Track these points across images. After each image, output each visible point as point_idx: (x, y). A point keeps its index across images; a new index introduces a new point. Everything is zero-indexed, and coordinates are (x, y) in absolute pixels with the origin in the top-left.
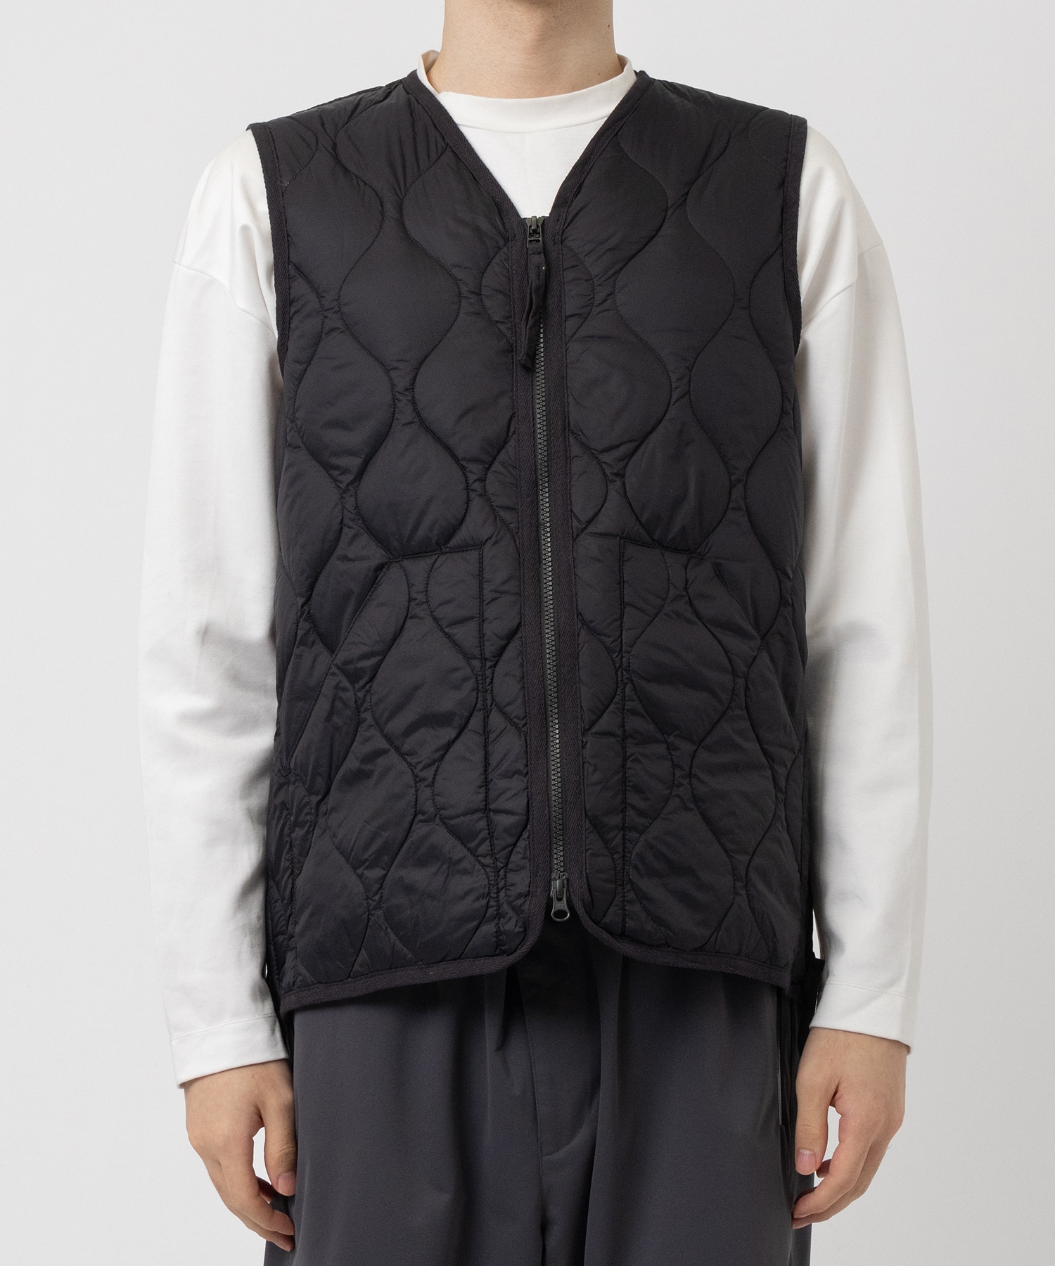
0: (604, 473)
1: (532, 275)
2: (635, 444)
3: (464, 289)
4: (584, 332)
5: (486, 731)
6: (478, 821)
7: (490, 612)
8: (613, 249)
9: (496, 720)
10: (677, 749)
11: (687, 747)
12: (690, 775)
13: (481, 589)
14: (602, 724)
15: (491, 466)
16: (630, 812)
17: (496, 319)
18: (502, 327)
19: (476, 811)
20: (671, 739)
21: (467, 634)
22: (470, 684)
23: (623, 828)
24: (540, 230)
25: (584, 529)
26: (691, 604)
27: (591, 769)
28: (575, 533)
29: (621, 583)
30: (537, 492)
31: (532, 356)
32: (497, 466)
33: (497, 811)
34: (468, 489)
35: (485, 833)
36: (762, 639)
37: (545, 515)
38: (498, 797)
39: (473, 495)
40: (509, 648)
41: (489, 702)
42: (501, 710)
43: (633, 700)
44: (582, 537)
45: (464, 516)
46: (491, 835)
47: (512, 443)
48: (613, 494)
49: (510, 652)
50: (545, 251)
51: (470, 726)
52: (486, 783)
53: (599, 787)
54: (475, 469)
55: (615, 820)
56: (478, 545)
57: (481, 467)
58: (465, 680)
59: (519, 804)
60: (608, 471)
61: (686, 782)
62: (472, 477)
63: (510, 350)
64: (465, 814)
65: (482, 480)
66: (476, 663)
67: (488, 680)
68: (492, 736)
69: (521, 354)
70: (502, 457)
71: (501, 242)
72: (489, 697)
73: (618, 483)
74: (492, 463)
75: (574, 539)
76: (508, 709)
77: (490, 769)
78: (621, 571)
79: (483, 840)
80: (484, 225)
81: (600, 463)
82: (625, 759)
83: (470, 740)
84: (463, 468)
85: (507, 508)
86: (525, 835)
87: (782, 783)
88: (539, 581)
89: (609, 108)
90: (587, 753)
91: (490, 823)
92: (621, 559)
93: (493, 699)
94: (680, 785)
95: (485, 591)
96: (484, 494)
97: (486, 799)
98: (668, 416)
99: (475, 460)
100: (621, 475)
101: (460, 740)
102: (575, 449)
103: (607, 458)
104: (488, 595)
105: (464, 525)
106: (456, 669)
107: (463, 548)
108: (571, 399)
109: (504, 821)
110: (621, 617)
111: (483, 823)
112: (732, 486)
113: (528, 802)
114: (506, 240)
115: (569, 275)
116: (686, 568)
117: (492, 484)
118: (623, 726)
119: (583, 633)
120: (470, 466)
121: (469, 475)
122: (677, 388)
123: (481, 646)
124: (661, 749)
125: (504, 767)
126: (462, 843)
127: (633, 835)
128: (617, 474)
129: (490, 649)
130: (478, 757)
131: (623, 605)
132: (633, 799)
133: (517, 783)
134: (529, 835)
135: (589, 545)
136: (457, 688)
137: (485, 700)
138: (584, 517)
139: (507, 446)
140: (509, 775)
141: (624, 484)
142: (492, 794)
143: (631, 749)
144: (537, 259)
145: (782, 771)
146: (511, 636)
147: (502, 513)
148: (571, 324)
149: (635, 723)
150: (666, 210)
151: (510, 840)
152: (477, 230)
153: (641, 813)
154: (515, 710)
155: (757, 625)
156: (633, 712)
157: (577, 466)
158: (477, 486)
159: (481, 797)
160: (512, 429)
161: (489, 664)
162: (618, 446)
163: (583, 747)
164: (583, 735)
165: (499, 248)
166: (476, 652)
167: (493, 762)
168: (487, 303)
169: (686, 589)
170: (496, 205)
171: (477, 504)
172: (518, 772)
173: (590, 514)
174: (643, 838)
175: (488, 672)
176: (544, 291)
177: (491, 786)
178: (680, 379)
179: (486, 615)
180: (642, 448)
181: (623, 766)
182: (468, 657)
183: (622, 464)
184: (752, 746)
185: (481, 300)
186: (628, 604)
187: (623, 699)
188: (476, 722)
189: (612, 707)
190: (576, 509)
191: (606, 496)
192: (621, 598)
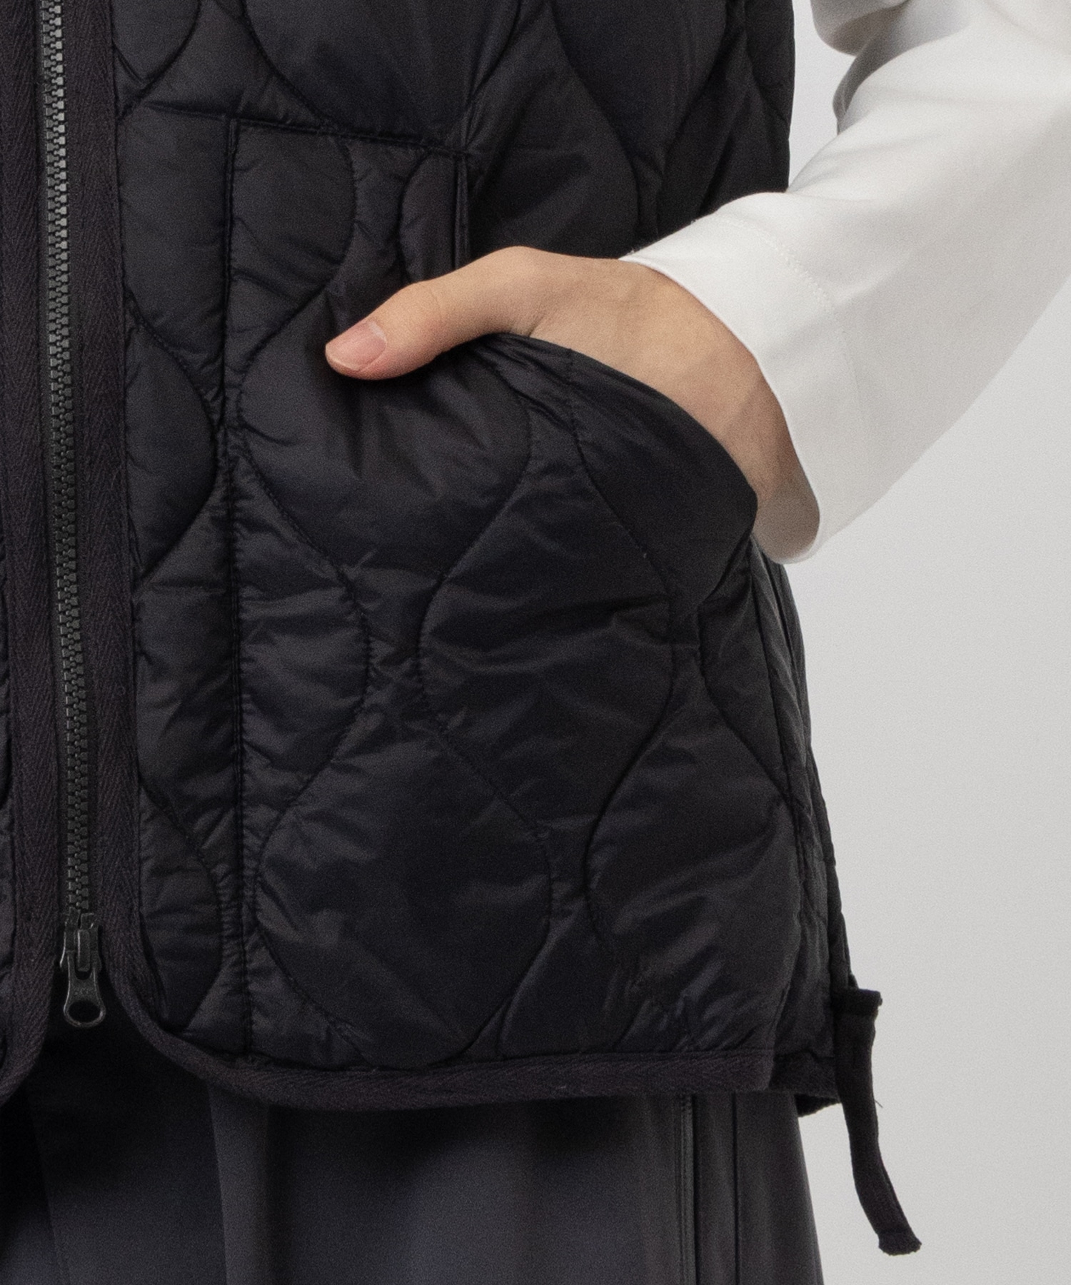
14: (179, 561)
16: (253, 764)
20: (357, 571)
25: (140, 96)
29: (226, 223)
44: (137, 111)
48: (212, 10)
53: (170, 712)
55: (212, 785)
78: (226, 195)
88: (38, 215)
92: (228, 168)
110: (224, 306)
124: (332, 600)
127: (261, 814)
131: (228, 276)
132: (261, 732)
135: (154, 134)
143: (249, 613)
153: (277, 761)
164: (134, 588)
169: (395, 236)
173: (158, 56)
181: (232, 655)
187: (231, 497)
189: (203, 517)
190: (126, 43)
191: (197, 13)
192: (225, 256)
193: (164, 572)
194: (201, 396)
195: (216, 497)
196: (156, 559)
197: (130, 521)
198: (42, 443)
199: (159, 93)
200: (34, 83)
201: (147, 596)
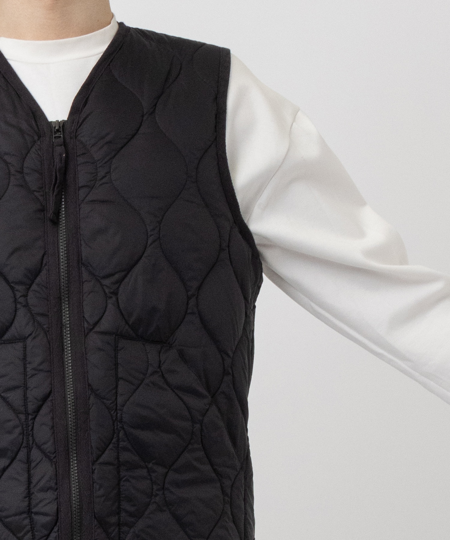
0: (105, 292)
1: (57, 160)
2: (123, 274)
3: (12, 170)
4: (89, 198)
5: (28, 461)
6: (24, 519)
7: (32, 383)
8: (109, 142)
9: (36, 454)
10: (154, 471)
11: (161, 470)
12: (163, 488)
13: (25, 368)
14: (105, 457)
15: (30, 287)
16: (123, 514)
17: (34, 189)
18: (37, 194)
19: (23, 513)
20: (150, 465)
21: (15, 397)
22: (18, 430)
23: (119, 524)
24: (61, 130)
25: (91, 330)
26: (163, 377)
27: (98, 487)
28: (86, 332)
29: (116, 364)
30: (61, 304)
31: (57, 213)
32: (34, 287)
33: (36, 513)
34: (15, 301)
35: (28, 527)
36: (212, 397)
37: (66, 319)
38: (37, 504)
39: (19, 306)
40: (44, 407)
41: (31, 442)
42: (39, 447)
43: (124, 441)
44: (91, 334)
45: (13, 320)
46: (32, 529)
47: (44, 272)
48: (110, 306)
49: (45, 409)
50: (65, 144)
51: (18, 457)
52: (29, 495)
53: (103, 499)
54: (20, 288)
55: (113, 520)
56: (23, 339)
57: (24, 287)
58: (15, 427)
59: (51, 508)
60: (107, 291)
61: (160, 493)
62: (18, 294)
63: (42, 210)
64: (15, 515)
65: (25, 296)
66: (23, 417)
67: (30, 428)
68: (33, 465)
69: (50, 214)
70: (38, 280)
71: (36, 138)
72: (31, 438)
73: (114, 299)
74: (30, 285)
75: (86, 336)
76: (45, 447)
77: (32, 486)
78: (116, 357)
79: (28, 532)
80: (24, 126)
81: (102, 285)
82: (120, 480)
83: (18, 466)
84: (12, 288)
85: (42, 315)
86: (56, 529)
87: (228, 491)
88: (63, 363)
89: (103, 48)
90: (95, 476)
91: (32, 521)
92: (116, 349)
93: (34, 440)
94: (157, 495)
95: (28, 370)
96: (26, 306)
97: (29, 505)
98: (145, 255)
99: (20, 283)
100: (115, 293)
101: (12, 466)
102: (85, 275)
103: (107, 282)
104: (29, 371)
105: (13, 325)
106: (9, 421)
107: (11, 341)
108: (82, 242)
109: (41, 520)
110: (117, 387)
111: (27, 521)
112: (189, 298)
113: (58, 508)
114: (39, 137)
115: (80, 160)
116: (160, 353)
117: (32, 299)
118: (118, 458)
119: (92, 397)
120: (17, 287)
121: (16, 292)
122: (151, 236)
123: (25, 405)
124: (144, 472)
125: (42, 484)
126: (14, 534)
127: (125, 529)
128: (112, 293)
129: (31, 407)
130: (24, 478)
131: (117, 379)
132: (125, 505)
133: (50, 495)
134: (59, 529)
135: (95, 340)
136: (10, 432)
137: (28, 441)
138: (92, 321)
139: (41, 274)
140: (44, 490)
141: (117, 299)
142: (34, 502)
143: (123, 474)
144: (59, 150)
145: (227, 483)
146: (45, 399)
147: (39, 318)
148: (82, 193)
149: (125, 456)
150: (143, 116)
151: (46, 532)
152: (21, 131)
153: (131, 515)
154: (49, 447)
155: (208, 388)
156: (125, 449)
157: (87, 287)
158: (21, 300)
159: (26, 504)
160: (44, 262)
161: (30, 417)
162: (112, 275)
163: (93, 473)
164: (93, 464)
165: (35, 142)
166: (22, 409)
167: (34, 481)
168: (28, 178)
169: (160, 367)
170: (33, 113)
171: (21, 312)
172: (50, 488)
173: (96, 319)
174: (132, 530)
175: (30, 422)
176: (65, 170)
177: (33, 496)
178: (154, 229)
179: (29, 385)
180: (129, 276)
181: (118, 484)
182: (16, 412)
183: (117, 285)
184: (207, 468)
185: (24, 177)
186: (122, 378)
187: (118, 441)
188: (22, 455)
189: (111, 446)
190: (87, 316)
191: (106, 307)
192: (116, 374)
193: (101, 460)
194: (110, 412)
195: (114, 440)
196: (99, 457)
197: (91, 446)
198: (66, 425)
199: (97, 329)
200: (61, 326)
201: (96, 467)
